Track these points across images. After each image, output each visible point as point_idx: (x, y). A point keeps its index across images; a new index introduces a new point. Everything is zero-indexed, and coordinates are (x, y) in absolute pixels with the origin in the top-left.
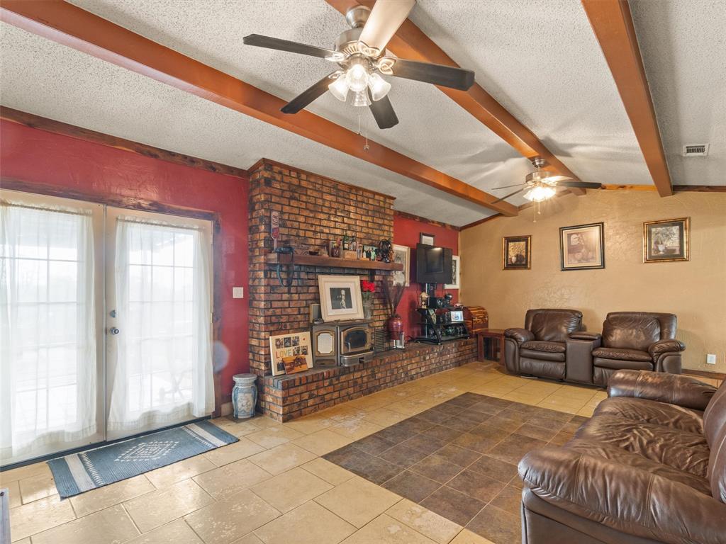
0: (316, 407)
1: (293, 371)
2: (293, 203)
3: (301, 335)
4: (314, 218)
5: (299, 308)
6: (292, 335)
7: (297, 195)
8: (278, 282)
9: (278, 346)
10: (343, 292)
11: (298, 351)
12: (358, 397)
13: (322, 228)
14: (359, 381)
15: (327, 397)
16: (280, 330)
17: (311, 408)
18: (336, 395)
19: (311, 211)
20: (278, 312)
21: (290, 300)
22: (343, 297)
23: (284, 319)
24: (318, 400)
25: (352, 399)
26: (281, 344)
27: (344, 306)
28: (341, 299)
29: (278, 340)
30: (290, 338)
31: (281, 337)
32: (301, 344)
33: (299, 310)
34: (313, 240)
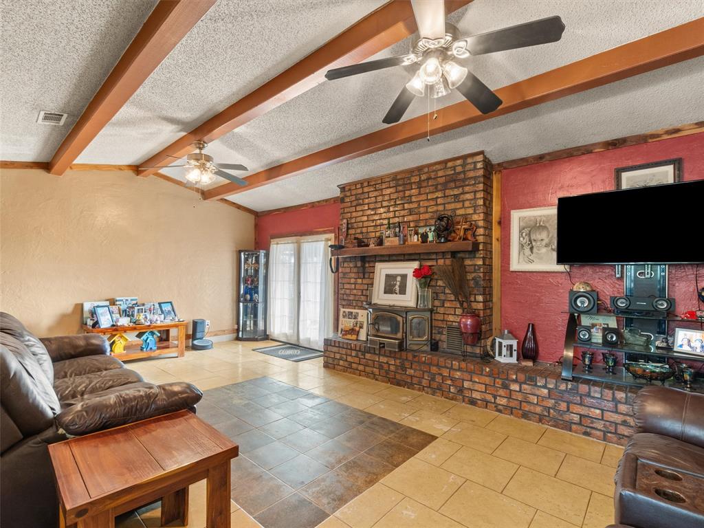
0: (345, 369)
1: (345, 337)
2: (359, 208)
3: (361, 312)
4: (375, 214)
5: (362, 290)
6: (354, 311)
7: (361, 201)
8: (348, 270)
9: (344, 317)
10: (399, 279)
11: (357, 324)
12: (383, 382)
13: (382, 221)
14: (386, 366)
15: (354, 365)
16: (349, 305)
17: (341, 368)
18: (361, 368)
19: (373, 209)
20: (348, 292)
21: (355, 284)
22: (398, 283)
23: (352, 298)
24: (346, 364)
25: (376, 380)
26: (346, 316)
27: (398, 292)
28: (396, 284)
29: (344, 312)
30: (352, 313)
31: (347, 310)
32: (360, 319)
33: (362, 292)
34: (374, 234)
